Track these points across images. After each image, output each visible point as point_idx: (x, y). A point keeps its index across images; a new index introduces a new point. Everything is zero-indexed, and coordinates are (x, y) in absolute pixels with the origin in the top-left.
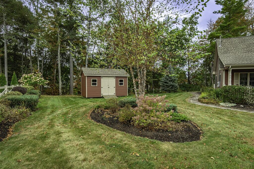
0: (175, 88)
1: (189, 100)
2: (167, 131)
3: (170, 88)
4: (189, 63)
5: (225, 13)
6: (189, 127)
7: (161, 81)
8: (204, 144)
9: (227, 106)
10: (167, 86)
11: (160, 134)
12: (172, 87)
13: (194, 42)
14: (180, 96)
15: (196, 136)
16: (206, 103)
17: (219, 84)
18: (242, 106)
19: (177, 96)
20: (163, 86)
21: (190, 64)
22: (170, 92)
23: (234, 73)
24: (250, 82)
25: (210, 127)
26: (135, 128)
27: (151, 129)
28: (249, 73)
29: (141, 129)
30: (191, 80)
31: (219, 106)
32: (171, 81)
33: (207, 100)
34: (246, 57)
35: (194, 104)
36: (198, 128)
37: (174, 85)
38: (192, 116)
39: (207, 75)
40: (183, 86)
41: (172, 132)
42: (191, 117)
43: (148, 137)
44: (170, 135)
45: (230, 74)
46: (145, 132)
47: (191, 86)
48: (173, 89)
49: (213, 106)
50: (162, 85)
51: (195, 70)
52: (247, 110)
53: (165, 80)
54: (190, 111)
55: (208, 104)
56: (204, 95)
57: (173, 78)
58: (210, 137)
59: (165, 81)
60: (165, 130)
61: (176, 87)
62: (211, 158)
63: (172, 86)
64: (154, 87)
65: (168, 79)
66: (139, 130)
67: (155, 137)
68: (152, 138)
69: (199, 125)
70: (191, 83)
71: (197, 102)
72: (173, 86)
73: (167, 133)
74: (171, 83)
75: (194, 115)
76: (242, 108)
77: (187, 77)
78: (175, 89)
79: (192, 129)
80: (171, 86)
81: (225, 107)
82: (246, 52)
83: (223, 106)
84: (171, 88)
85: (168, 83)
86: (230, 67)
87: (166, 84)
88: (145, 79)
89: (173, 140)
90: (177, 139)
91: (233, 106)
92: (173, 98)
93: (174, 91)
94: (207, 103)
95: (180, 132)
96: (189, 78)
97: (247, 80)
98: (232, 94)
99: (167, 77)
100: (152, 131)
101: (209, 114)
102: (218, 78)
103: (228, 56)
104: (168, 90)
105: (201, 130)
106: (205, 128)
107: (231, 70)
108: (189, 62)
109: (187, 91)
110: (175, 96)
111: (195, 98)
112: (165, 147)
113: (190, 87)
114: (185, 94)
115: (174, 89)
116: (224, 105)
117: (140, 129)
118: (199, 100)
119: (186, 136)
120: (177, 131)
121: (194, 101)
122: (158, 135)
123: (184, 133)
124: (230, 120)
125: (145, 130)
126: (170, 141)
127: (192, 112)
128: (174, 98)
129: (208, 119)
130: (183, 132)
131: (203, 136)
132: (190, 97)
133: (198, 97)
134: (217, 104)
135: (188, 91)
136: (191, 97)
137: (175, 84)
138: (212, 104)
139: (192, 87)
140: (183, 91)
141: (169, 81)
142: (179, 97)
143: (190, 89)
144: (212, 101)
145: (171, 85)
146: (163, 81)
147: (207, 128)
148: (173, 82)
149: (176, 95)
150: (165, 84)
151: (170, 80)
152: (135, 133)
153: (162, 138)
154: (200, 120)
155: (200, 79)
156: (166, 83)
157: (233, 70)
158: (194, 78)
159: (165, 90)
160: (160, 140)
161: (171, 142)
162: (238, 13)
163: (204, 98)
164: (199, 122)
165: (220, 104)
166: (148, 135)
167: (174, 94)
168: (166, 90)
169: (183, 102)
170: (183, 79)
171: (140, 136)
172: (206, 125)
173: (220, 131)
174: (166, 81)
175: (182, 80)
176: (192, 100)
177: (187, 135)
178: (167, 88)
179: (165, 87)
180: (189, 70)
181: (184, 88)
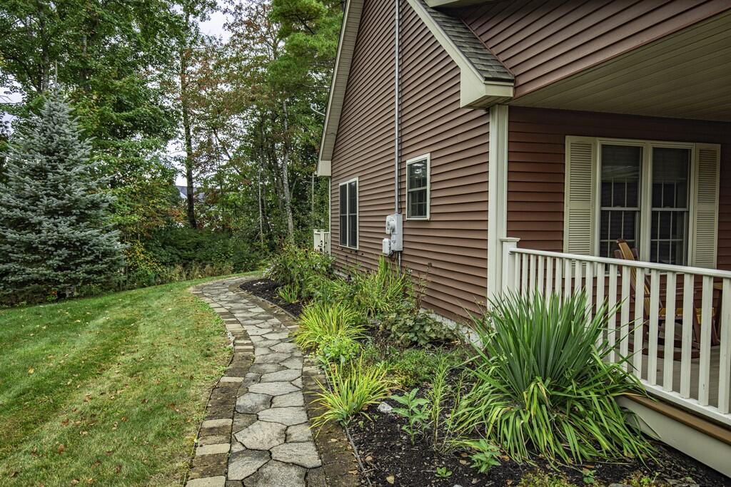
0: (96, 260)
3: (54, 262)
4: (188, 133)
10: (30, 248)
12: (71, 258)
13: (207, 41)
17: (399, 232)
21: (193, 140)
23: (569, 140)
24: (654, 214)
30: (202, 212)
32: (66, 211)
37: (84, 243)
47: (200, 238)
48: (81, 273)
53: (13, 202)
59: (14, 208)
61: (105, 254)
63: (72, 247)
65: (35, 199)
70: (202, 224)
72: (77, 248)
74: (64, 229)
77: (183, 196)
78: (98, 267)
80: (64, 252)
84: (65, 261)
85: (37, 228)
87: (20, 236)
93: (86, 282)
96: (191, 200)
97: (634, 201)
99: (32, 186)
102: (380, 192)
104: (36, 281)
113: (198, 245)
115: (87, 267)
137: (95, 232)
139: (206, 245)
140: (164, 264)
141: (51, 213)
143: (198, 255)
145: (58, 246)
148: (82, 217)
150: (11, 234)
151: (55, 203)
155: (236, 207)
156: (20, 224)
158: (214, 203)
159: (11, 279)
168: (25, 283)
170: (164, 204)
174: (20, 213)
175: (157, 212)
178: (27, 263)
179: (11, 261)
180: (189, 166)
181: (170, 248)
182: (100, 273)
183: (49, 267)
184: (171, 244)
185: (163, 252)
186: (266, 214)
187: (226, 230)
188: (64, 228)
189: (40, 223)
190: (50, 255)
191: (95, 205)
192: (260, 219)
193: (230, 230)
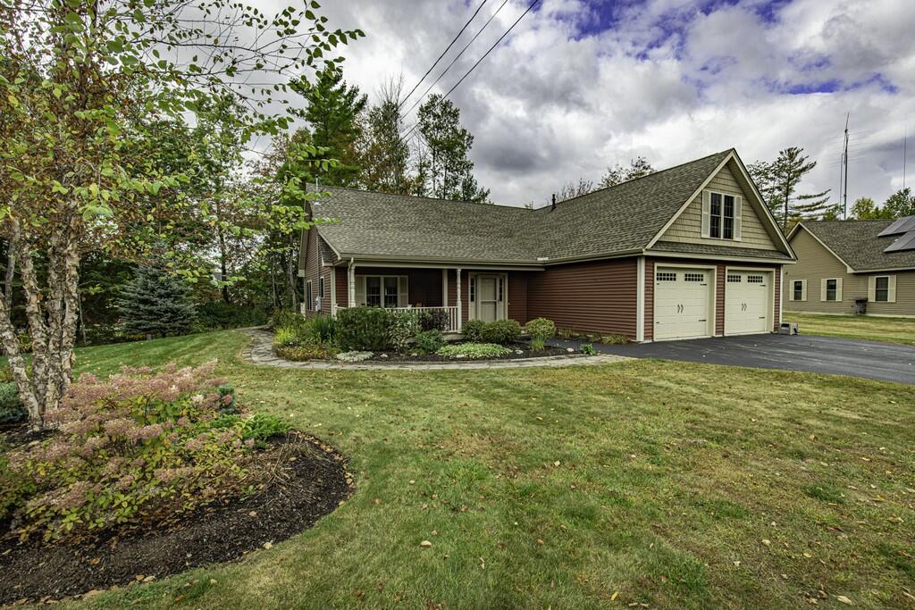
0: (184, 318)
1: (248, 357)
2: (235, 502)
3: (165, 319)
4: (222, 240)
5: (316, 121)
6: (304, 456)
7: (124, 298)
8: (377, 501)
9: (356, 359)
10: (151, 313)
11: (210, 528)
12: (172, 317)
14: (211, 347)
15: (335, 478)
16: (302, 360)
17: (319, 302)
18: (384, 355)
19: (200, 347)
20: (132, 314)
21: (226, 245)
22: (164, 336)
23: (361, 276)
24: (384, 297)
25: (354, 434)
26: (48, 550)
27: (155, 524)
28: (382, 277)
29: (98, 545)
30: (233, 292)
31: (336, 363)
32: (168, 296)
33: (300, 352)
34: (378, 239)
35: (272, 369)
36: (323, 447)
37: (178, 310)
38: (285, 410)
39: (279, 278)
40: (206, 310)
41: (257, 501)
42: (284, 413)
43: (147, 570)
44: (253, 514)
45: (352, 278)
46: (128, 552)
47: (232, 310)
48: (177, 324)
49: (323, 366)
50: (130, 311)
51: (242, 262)
52: (397, 364)
53: (142, 292)
54: (271, 393)
55: (308, 362)
56: (284, 335)
57: (175, 286)
58: (373, 467)
59: (143, 295)
60: (227, 501)
61: (189, 315)
62: (424, 546)
63: (172, 312)
64: (85, 321)
65: (153, 290)
66: (84, 554)
67: (189, 555)
68: (175, 568)
69: (322, 437)
70: (233, 301)
71: (274, 358)
72: (175, 313)
73: (238, 515)
75: (290, 406)
76: (386, 359)
78: (185, 321)
79: (315, 459)
80: (169, 315)
81: (351, 363)
82: (373, 229)
83: (346, 362)
84: (169, 319)
85: (153, 304)
86: (352, 260)
87: (146, 308)
88: (71, 293)
89: (269, 530)
90: (284, 521)
91: (367, 359)
92: (187, 356)
93: (179, 328)
94: (305, 359)
95: (284, 488)
97: (379, 292)
98: (360, 329)
99: (151, 284)
100: (166, 527)
101: (328, 393)
102: (315, 288)
103: (340, 233)
104: (153, 328)
105: (336, 452)
106: (345, 443)
107: (353, 268)
108: (221, 236)
109: (224, 328)
110: (191, 347)
111: (261, 348)
112: (261, 589)
113: (232, 314)
114: (224, 336)
115: (180, 322)
116: (348, 358)
117: (93, 546)
118: (279, 354)
119: (307, 493)
120: (273, 489)
121: (263, 359)
122: (202, 537)
123: (300, 483)
124: (383, 398)
125: (121, 539)
126: (263, 539)
127: (279, 395)
128: (193, 356)
129: (336, 408)
130: (294, 484)
131: (352, 472)
132: (244, 344)
133: (267, 343)
134: (330, 358)
135: (225, 326)
136: (248, 346)
137: (183, 305)
138: (319, 359)
139: (237, 314)
140: (209, 326)
141: (161, 296)
142: (207, 349)
143: (232, 321)
144: (316, 352)
145: (166, 312)
146: (132, 295)
147: (349, 441)
148: (176, 298)
149: (192, 344)
150: (142, 306)
151: (163, 292)
152: (57, 586)
153: (222, 542)
154: (316, 417)
156: (145, 302)
157: (357, 269)
159: (143, 327)
160: (219, 557)
161: (268, 545)
162: (345, 132)
163: (286, 344)
164: (317, 427)
165: (340, 356)
166: (144, 560)
167: (184, 340)
168: (150, 329)
169: (231, 367)
171: (100, 584)
172: (342, 429)
173: (386, 440)
174: (146, 297)
175: (204, 293)
176: (257, 353)
177: (312, 490)
178: (151, 320)
179: (142, 319)
180: (224, 263)
181: (212, 316)
182: (186, 324)
183: (161, 322)
184: (213, 314)
185: (208, 318)
186: (278, 294)
187: (250, 304)
188: (169, 303)
189: (156, 301)
190: (161, 316)
191: (182, 292)
192: (274, 297)
193: (253, 305)
